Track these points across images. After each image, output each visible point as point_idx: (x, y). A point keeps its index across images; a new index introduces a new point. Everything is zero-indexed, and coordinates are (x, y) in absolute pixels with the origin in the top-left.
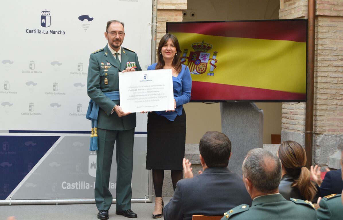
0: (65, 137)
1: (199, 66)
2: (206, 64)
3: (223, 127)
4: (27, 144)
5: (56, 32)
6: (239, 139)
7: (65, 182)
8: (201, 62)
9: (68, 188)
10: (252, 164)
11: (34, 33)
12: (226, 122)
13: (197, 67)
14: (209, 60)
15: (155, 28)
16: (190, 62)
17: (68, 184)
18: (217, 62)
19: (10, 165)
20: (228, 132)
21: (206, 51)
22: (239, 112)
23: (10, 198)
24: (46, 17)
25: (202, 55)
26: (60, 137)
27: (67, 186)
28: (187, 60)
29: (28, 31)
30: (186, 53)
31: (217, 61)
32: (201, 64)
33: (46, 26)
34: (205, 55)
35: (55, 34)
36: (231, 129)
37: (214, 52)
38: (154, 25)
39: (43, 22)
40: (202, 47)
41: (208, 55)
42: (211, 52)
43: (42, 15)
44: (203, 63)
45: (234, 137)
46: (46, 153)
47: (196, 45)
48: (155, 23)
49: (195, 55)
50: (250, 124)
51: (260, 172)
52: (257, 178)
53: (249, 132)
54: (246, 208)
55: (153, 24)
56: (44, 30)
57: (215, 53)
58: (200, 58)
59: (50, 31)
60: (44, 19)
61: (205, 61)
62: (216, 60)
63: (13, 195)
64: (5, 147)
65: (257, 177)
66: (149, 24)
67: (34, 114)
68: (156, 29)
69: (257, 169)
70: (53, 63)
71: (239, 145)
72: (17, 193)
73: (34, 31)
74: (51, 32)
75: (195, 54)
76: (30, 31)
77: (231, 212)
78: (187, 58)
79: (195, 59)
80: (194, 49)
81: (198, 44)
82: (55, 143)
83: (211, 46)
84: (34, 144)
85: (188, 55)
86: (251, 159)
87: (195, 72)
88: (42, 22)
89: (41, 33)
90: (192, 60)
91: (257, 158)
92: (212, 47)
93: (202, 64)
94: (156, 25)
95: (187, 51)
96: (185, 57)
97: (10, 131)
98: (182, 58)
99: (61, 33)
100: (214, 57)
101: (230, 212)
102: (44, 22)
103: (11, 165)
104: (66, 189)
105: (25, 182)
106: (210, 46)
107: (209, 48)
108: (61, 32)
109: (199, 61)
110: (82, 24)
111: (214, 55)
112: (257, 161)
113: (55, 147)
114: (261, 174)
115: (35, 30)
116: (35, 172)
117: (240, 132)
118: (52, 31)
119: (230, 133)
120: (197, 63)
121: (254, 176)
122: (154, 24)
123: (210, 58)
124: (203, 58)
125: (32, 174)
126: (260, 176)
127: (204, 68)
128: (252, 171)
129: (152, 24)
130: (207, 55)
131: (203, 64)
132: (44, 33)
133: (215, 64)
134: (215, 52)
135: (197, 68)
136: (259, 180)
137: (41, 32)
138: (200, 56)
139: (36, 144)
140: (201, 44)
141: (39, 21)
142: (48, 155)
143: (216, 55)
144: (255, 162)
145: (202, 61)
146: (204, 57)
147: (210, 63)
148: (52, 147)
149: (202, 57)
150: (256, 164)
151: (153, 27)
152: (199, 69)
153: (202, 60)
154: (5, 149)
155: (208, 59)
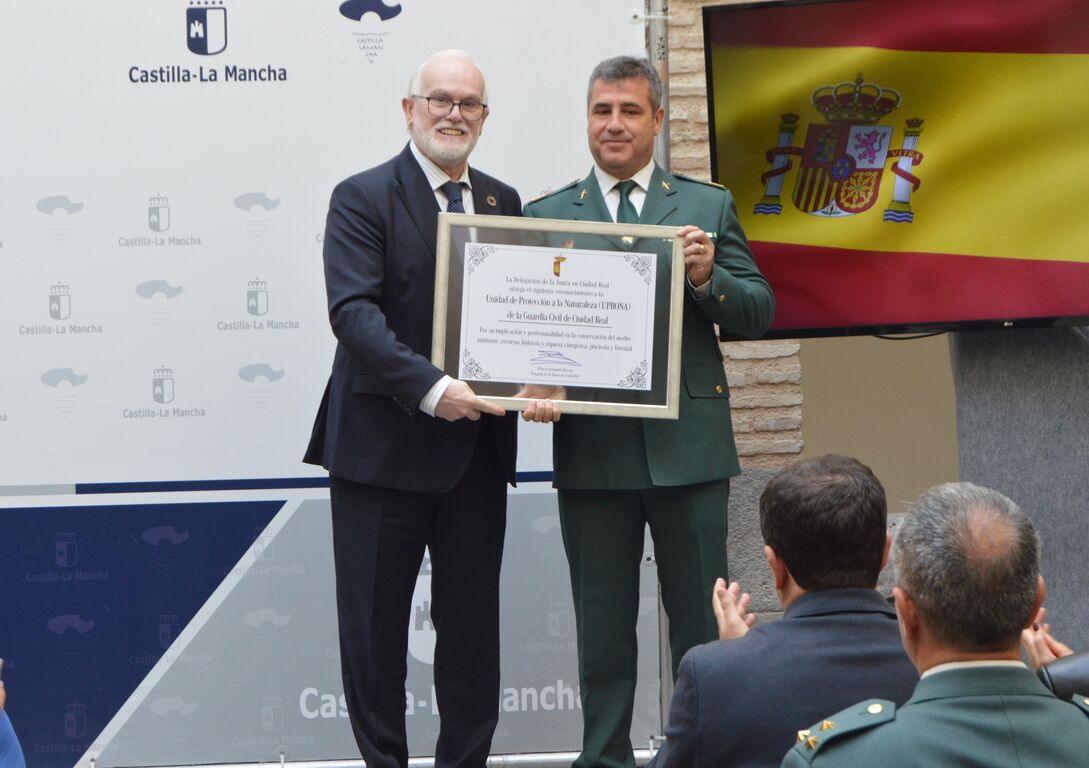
0: (305, 501)
1: (848, 185)
2: (876, 174)
3: (964, 435)
4: (153, 536)
5: (250, 71)
6: (1033, 484)
7: (314, 691)
8: (858, 167)
9: (325, 715)
10: (922, 527)
11: (162, 80)
12: (973, 414)
13: (839, 191)
14: (890, 155)
15: (658, 32)
16: (811, 171)
17: (324, 697)
18: (923, 161)
19: (83, 626)
20: (985, 458)
21: (873, 118)
22: (1025, 370)
23: (92, 760)
24: (209, 12)
25: (858, 136)
26: (285, 502)
27: (324, 707)
28: (797, 160)
29: (136, 75)
30: (792, 131)
31: (921, 157)
32: (856, 174)
33: (210, 50)
34: (869, 136)
35: (245, 79)
36: (995, 444)
37: (907, 122)
38: (654, 20)
39: (197, 34)
40: (856, 101)
41: (884, 135)
42: (897, 119)
43: (190, 6)
44: (865, 170)
45: (1010, 477)
46: (228, 572)
47: (833, 94)
48: (661, 13)
49: (827, 141)
50: (1077, 419)
51: (943, 558)
52: (933, 581)
53: (1075, 452)
54: (882, 711)
55: (652, 16)
56: (201, 69)
57: (914, 127)
58: (851, 151)
59: (227, 69)
60: (200, 22)
61: (872, 162)
62: (916, 153)
63: (102, 750)
64: (61, 553)
65: (935, 575)
66: (635, 17)
67: (176, 412)
68: (665, 39)
69: (938, 544)
70: (245, 202)
71: (1035, 511)
72: (118, 738)
73: (161, 71)
74: (230, 72)
75: (828, 136)
76: (147, 77)
77: (825, 726)
78: (798, 151)
79: (831, 157)
80: (823, 111)
81: (840, 92)
82: (266, 530)
83: (894, 98)
84: (178, 538)
85: (800, 140)
86: (923, 510)
87: (832, 209)
88: (193, 35)
89: (189, 80)
90: (819, 159)
91: (946, 507)
92: (898, 98)
93: (861, 174)
94: (666, 21)
95: (793, 122)
96: (788, 148)
97: (82, 489)
98: (778, 154)
99: (272, 74)
100: (909, 144)
101: (822, 729)
102: (201, 35)
103: (92, 624)
104: (317, 718)
105: (150, 694)
106: (888, 96)
107: (887, 105)
108: (270, 71)
109: (847, 165)
110: (354, 33)
111: (907, 134)
112: (943, 517)
113: (266, 545)
114: (950, 564)
115: (165, 69)
116: (188, 651)
117: (1035, 456)
118: (235, 69)
119: (996, 458)
120: (841, 172)
121: (922, 574)
122: (658, 15)
123: (896, 146)
124: (864, 149)
125: (178, 659)
126: (943, 572)
127: (867, 192)
128: (919, 553)
129: (649, 17)
130: (878, 138)
131: (867, 174)
132: (202, 80)
133: (915, 171)
134: (912, 121)
135: (842, 194)
136: (939, 589)
137: (188, 75)
138: (852, 142)
139: (186, 536)
140: (851, 90)
141: (178, 30)
142: (237, 581)
143: (916, 134)
144: (935, 520)
145: (862, 164)
146: (869, 145)
147: (895, 168)
148: (252, 547)
149: (861, 147)
150: (937, 526)
151: (652, 28)
152: (849, 196)
153: (860, 157)
154: (62, 562)
155: (884, 152)
